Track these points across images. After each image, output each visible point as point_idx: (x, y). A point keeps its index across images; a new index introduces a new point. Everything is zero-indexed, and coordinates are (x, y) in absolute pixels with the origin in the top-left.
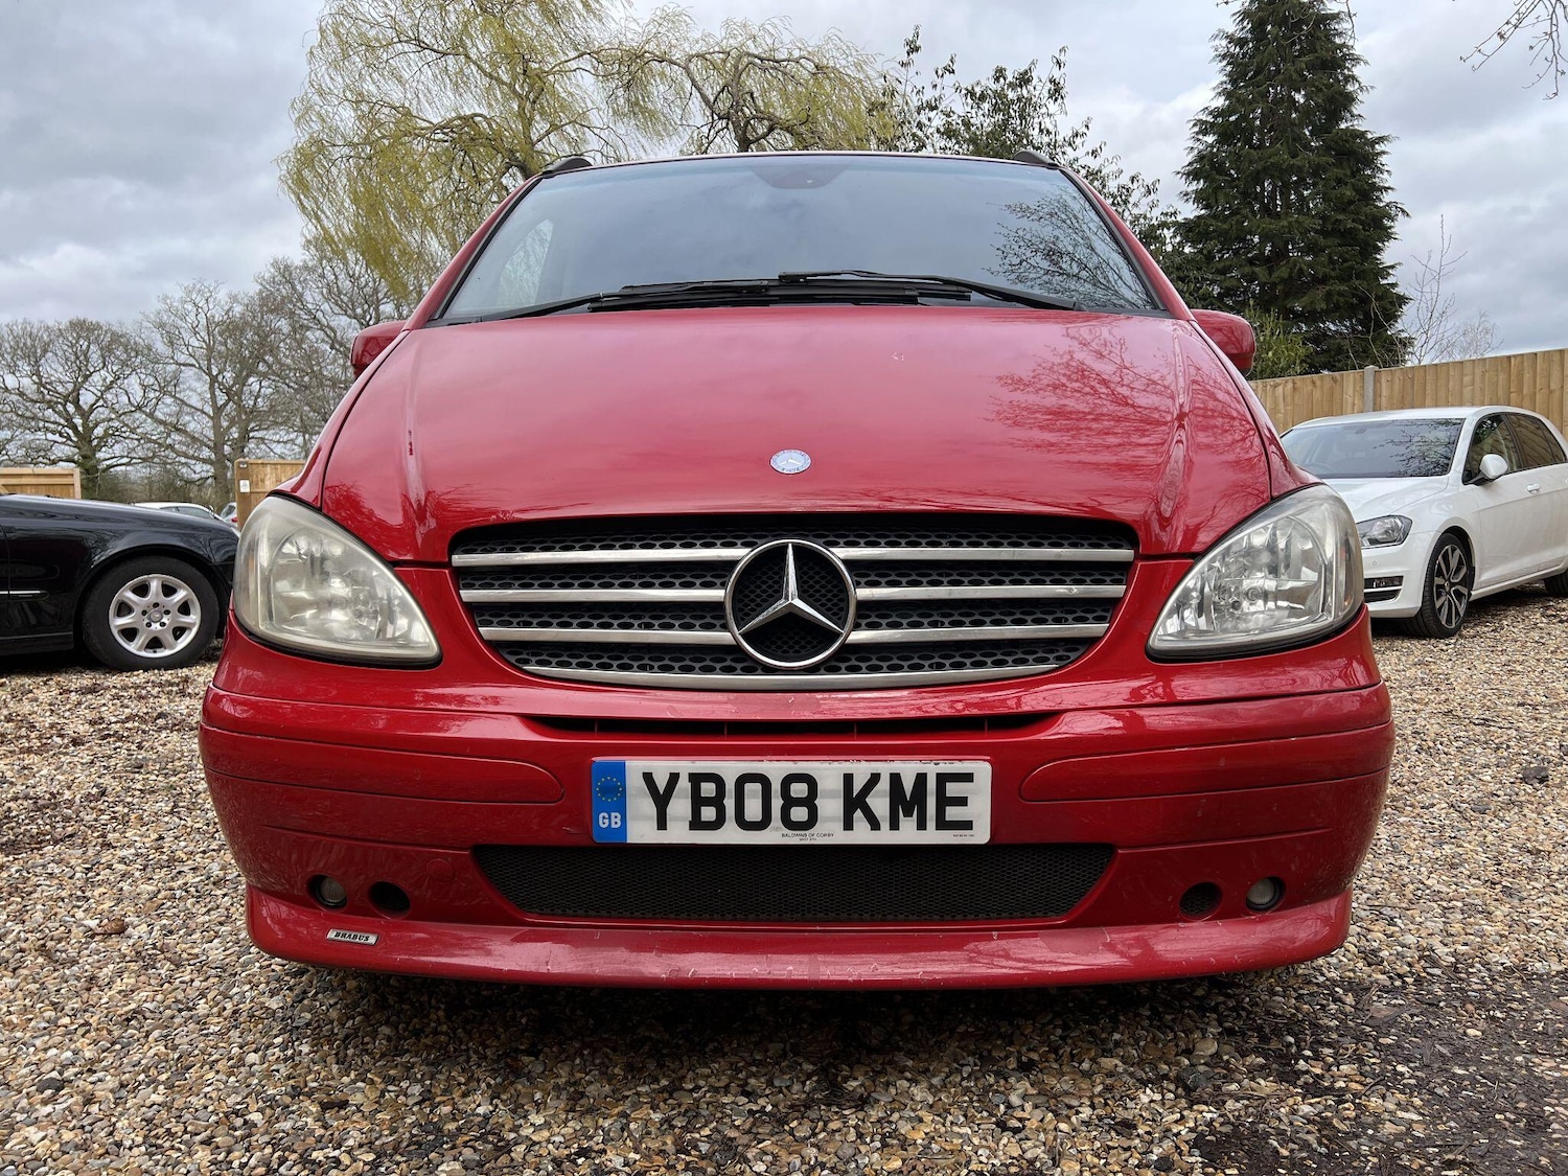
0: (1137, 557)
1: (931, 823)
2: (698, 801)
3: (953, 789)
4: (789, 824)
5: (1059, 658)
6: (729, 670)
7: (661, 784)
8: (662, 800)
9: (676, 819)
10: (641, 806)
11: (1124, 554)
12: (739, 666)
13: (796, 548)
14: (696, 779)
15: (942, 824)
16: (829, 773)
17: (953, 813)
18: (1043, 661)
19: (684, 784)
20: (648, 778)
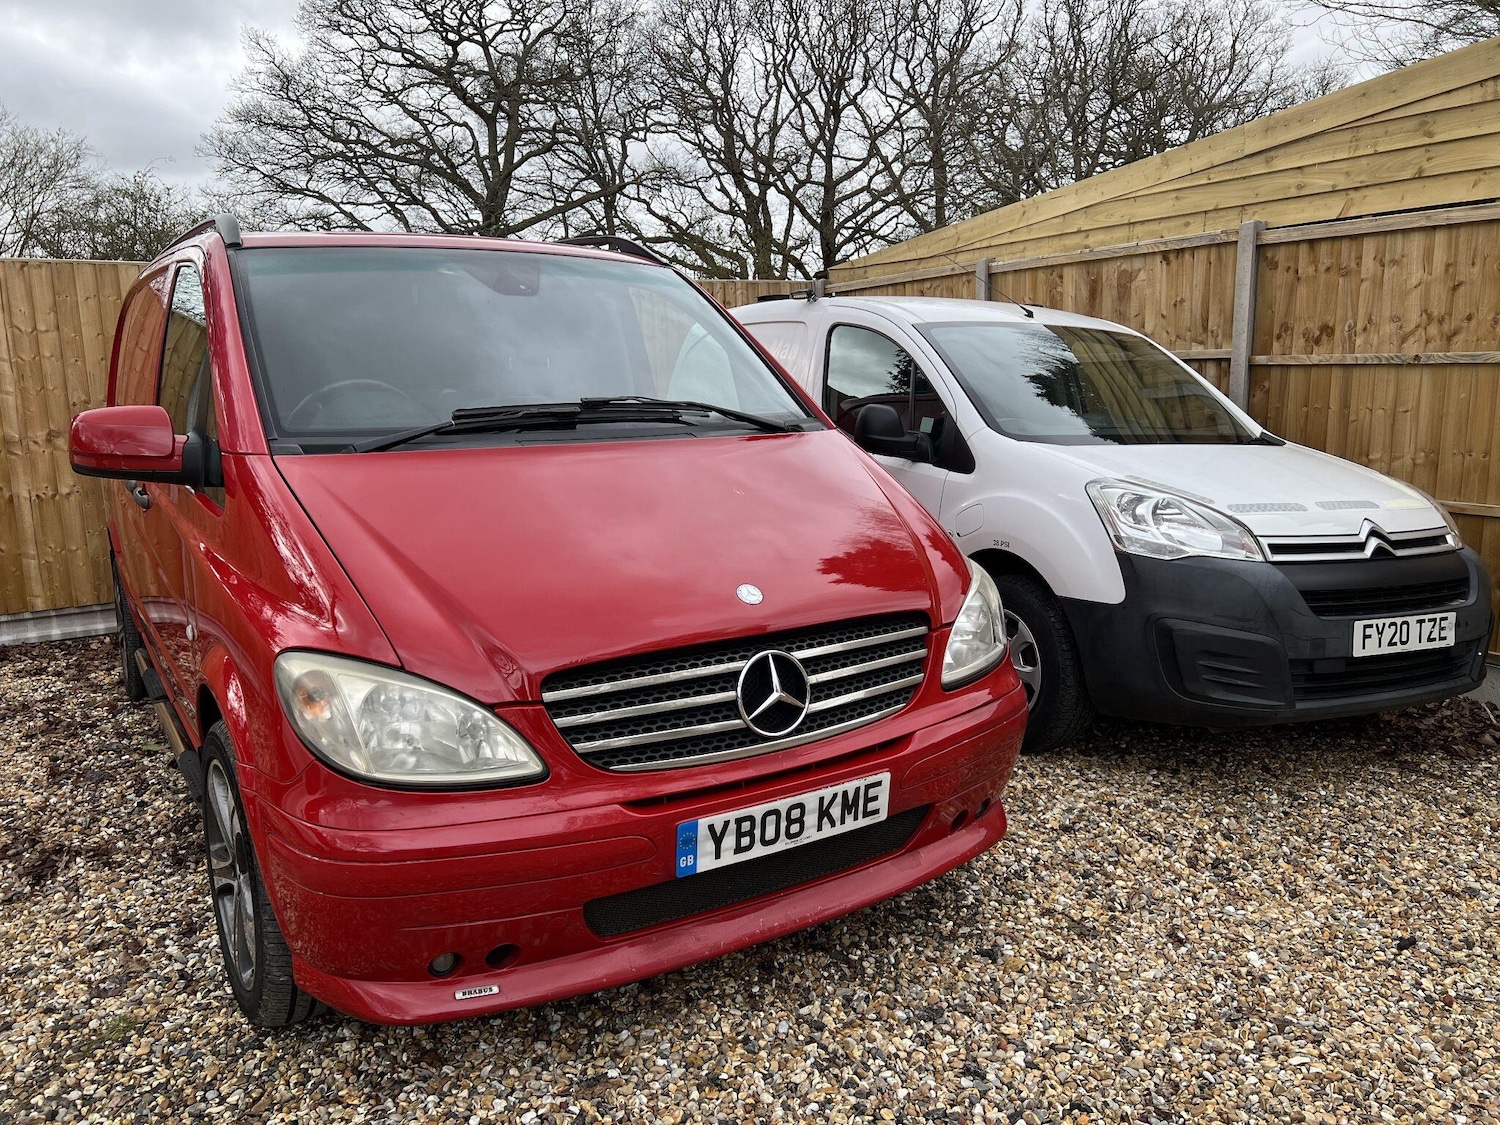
0: (930, 629)
1: (860, 815)
2: (740, 835)
3: (872, 792)
4: (789, 836)
5: (905, 699)
6: (742, 744)
7: (718, 830)
8: (718, 840)
9: (726, 850)
10: (706, 846)
11: (922, 630)
12: (747, 740)
13: (774, 656)
14: (739, 821)
15: (866, 814)
16: (810, 799)
17: (871, 806)
18: (897, 703)
19: (732, 826)
20: (711, 828)
